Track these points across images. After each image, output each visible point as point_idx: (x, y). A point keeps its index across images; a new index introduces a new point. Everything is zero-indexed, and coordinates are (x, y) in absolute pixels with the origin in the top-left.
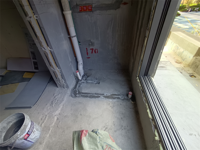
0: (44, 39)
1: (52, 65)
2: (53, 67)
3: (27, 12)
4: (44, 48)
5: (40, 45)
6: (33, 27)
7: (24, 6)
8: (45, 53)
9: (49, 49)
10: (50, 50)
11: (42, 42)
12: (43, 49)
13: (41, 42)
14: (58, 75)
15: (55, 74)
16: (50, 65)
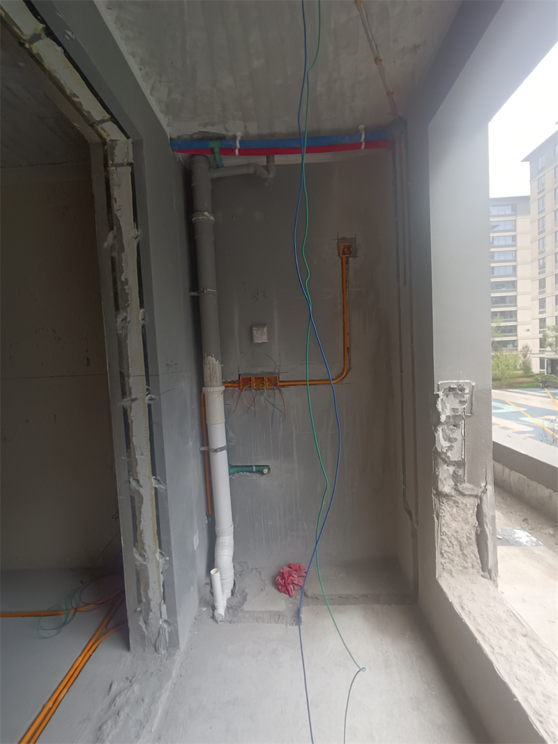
0: (148, 453)
1: (142, 541)
2: (143, 548)
3: (130, 388)
4: (138, 481)
5: (129, 471)
6: (130, 421)
7: (129, 376)
8: (132, 499)
9: (154, 484)
10: (156, 488)
11: (138, 462)
12: (133, 483)
13: (134, 463)
14: (151, 585)
15: (138, 580)
16: (136, 540)
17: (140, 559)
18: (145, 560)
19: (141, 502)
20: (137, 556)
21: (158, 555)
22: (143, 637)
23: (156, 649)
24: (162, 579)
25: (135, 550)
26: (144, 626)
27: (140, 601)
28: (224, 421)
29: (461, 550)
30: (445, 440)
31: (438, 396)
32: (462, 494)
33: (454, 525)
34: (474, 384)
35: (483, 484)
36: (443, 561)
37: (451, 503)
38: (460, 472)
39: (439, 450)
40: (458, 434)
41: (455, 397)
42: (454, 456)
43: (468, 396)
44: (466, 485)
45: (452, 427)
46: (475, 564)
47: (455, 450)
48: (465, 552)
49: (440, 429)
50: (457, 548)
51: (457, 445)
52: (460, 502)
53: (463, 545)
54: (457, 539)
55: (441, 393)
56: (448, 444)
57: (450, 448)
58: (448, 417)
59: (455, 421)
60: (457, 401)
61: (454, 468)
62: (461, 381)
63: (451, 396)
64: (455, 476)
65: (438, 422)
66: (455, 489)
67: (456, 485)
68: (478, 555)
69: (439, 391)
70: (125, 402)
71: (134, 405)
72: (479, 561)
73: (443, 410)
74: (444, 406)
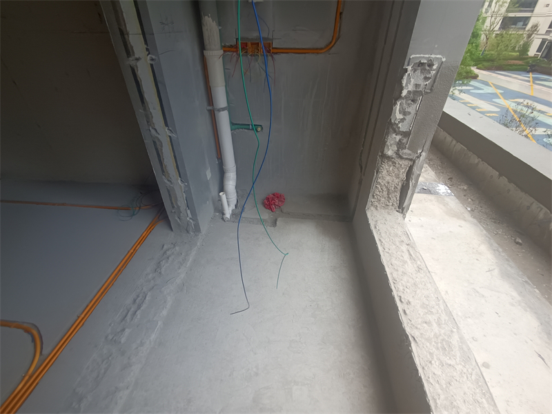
0: (159, 108)
1: (167, 172)
2: (169, 176)
4: (156, 130)
5: (148, 122)
6: (139, 79)
7: (128, 34)
8: (154, 142)
9: (168, 133)
10: (170, 136)
11: (153, 115)
12: (153, 131)
13: (150, 116)
14: (179, 199)
15: (170, 195)
16: (163, 171)
17: (168, 182)
18: (172, 184)
19: (162, 146)
20: (166, 181)
21: (179, 181)
22: (179, 225)
23: (188, 232)
24: (185, 196)
25: (164, 177)
26: (178, 220)
27: (173, 207)
28: (224, 84)
29: (388, 194)
30: (400, 113)
31: (406, 70)
32: (401, 158)
33: (388, 178)
34: (444, 60)
35: (419, 151)
36: (373, 200)
37: (390, 163)
38: (405, 141)
39: (393, 121)
40: (412, 109)
41: (421, 72)
42: (403, 127)
43: (434, 72)
44: (406, 151)
45: (410, 102)
46: (395, 204)
47: (405, 122)
48: (390, 196)
49: (399, 103)
50: (385, 193)
51: (409, 118)
52: (397, 163)
53: (391, 191)
54: (387, 187)
55: (409, 68)
56: (402, 117)
57: (403, 120)
58: (409, 92)
59: (413, 96)
60: (423, 77)
61: (400, 137)
62: (433, 56)
63: (418, 72)
64: (400, 145)
65: (399, 97)
66: (397, 154)
67: (398, 150)
68: (398, 198)
69: (408, 65)
70: (131, 61)
71: (139, 64)
72: (398, 202)
73: (406, 85)
74: (409, 82)
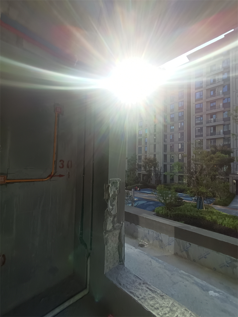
30: (111, 206)
31: (109, 186)
32: (115, 229)
34: (120, 180)
35: (122, 223)
36: (107, 264)
37: (111, 235)
38: (115, 219)
39: (109, 211)
40: (115, 203)
41: (114, 186)
42: (113, 212)
43: (119, 185)
44: (116, 224)
45: (113, 199)
46: (118, 260)
47: (114, 210)
48: (115, 256)
49: (109, 201)
50: (112, 255)
51: (115, 207)
52: (114, 233)
54: (113, 251)
55: (110, 184)
57: (112, 209)
58: (112, 195)
59: (114, 197)
60: (115, 188)
61: (113, 218)
62: (117, 179)
64: (113, 222)
65: (109, 198)
66: (113, 228)
67: (113, 225)
68: (118, 255)
69: (110, 183)
72: (119, 258)
73: (111, 192)
74: (111, 191)
